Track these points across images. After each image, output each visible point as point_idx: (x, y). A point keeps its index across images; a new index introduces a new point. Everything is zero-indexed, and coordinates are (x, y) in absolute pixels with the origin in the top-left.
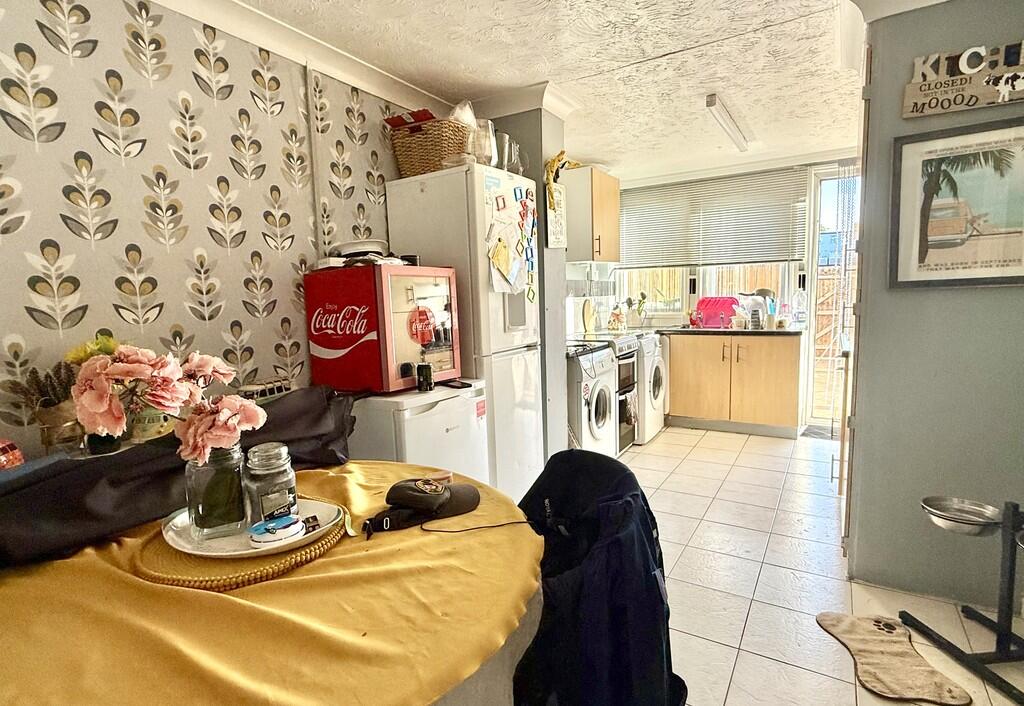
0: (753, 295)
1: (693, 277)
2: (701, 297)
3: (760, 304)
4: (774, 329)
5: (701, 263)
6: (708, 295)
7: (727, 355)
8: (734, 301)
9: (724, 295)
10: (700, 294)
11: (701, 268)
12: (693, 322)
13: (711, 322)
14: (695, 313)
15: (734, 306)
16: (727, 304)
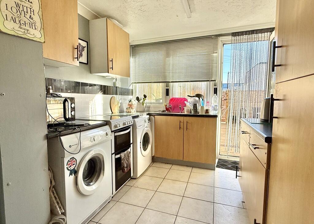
0: (194, 96)
1: (167, 88)
2: (171, 98)
3: (197, 101)
4: (204, 114)
5: (171, 81)
6: (174, 97)
7: (182, 126)
8: (185, 100)
9: (181, 97)
10: (171, 96)
11: (171, 84)
12: (167, 109)
13: (175, 109)
14: (168, 105)
15: (185, 102)
16: (182, 101)
